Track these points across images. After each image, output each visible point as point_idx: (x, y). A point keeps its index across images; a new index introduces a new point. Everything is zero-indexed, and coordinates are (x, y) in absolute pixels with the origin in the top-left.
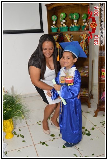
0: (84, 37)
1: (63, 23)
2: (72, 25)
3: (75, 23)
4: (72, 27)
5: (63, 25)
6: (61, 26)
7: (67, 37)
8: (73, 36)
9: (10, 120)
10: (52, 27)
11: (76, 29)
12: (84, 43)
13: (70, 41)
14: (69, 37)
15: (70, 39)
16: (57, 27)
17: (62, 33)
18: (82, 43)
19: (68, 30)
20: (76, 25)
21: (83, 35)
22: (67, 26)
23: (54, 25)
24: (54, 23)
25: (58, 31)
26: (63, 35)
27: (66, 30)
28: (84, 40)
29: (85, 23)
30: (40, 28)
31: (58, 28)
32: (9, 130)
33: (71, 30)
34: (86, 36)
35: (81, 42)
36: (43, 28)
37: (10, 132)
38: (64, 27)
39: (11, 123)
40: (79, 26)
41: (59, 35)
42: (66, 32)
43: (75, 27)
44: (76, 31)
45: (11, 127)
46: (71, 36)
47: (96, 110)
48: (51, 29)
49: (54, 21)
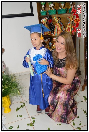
0: (71, 19)
1: (51, 7)
2: (59, 8)
3: (62, 6)
4: (60, 10)
5: (51, 9)
6: (50, 9)
7: (55, 20)
8: (61, 18)
9: (7, 96)
10: (41, 11)
11: (63, 12)
12: (71, 24)
13: (58, 23)
14: (57, 19)
15: (58, 21)
16: (46, 10)
17: (51, 16)
18: (69, 25)
19: (56, 13)
20: (63, 8)
21: (70, 17)
22: (55, 9)
23: (43, 9)
24: (43, 6)
25: (47, 14)
26: (51, 17)
27: (54, 13)
28: (71, 22)
29: (71, 6)
30: (30, 12)
31: (47, 12)
32: (7, 105)
33: (59, 13)
34: (73, 18)
35: (69, 23)
36: (33, 12)
37: (8, 107)
38: (53, 10)
39: (9, 99)
40: (66, 9)
41: (48, 18)
42: (54, 15)
43: (62, 10)
44: (64, 14)
45: (9, 103)
46: (59, 18)
47: (83, 85)
48: (41, 12)
49: (43, 5)
